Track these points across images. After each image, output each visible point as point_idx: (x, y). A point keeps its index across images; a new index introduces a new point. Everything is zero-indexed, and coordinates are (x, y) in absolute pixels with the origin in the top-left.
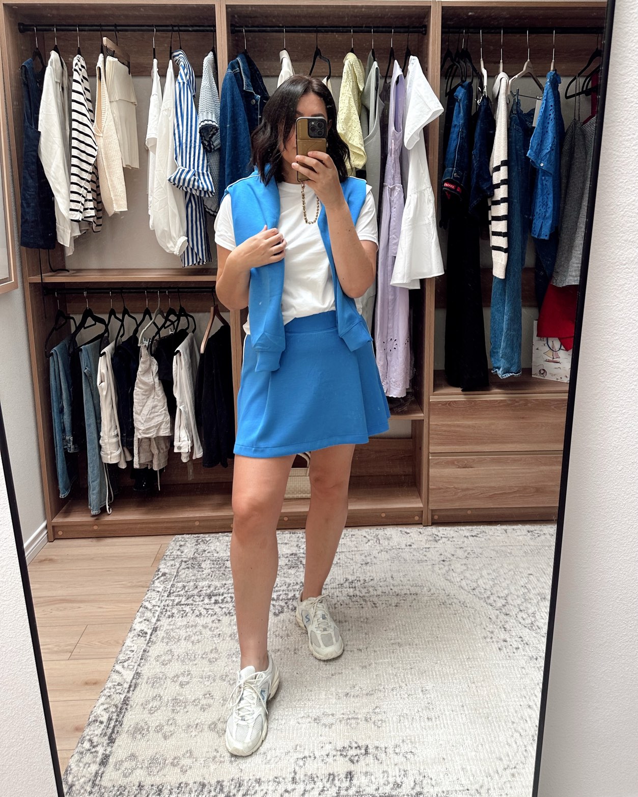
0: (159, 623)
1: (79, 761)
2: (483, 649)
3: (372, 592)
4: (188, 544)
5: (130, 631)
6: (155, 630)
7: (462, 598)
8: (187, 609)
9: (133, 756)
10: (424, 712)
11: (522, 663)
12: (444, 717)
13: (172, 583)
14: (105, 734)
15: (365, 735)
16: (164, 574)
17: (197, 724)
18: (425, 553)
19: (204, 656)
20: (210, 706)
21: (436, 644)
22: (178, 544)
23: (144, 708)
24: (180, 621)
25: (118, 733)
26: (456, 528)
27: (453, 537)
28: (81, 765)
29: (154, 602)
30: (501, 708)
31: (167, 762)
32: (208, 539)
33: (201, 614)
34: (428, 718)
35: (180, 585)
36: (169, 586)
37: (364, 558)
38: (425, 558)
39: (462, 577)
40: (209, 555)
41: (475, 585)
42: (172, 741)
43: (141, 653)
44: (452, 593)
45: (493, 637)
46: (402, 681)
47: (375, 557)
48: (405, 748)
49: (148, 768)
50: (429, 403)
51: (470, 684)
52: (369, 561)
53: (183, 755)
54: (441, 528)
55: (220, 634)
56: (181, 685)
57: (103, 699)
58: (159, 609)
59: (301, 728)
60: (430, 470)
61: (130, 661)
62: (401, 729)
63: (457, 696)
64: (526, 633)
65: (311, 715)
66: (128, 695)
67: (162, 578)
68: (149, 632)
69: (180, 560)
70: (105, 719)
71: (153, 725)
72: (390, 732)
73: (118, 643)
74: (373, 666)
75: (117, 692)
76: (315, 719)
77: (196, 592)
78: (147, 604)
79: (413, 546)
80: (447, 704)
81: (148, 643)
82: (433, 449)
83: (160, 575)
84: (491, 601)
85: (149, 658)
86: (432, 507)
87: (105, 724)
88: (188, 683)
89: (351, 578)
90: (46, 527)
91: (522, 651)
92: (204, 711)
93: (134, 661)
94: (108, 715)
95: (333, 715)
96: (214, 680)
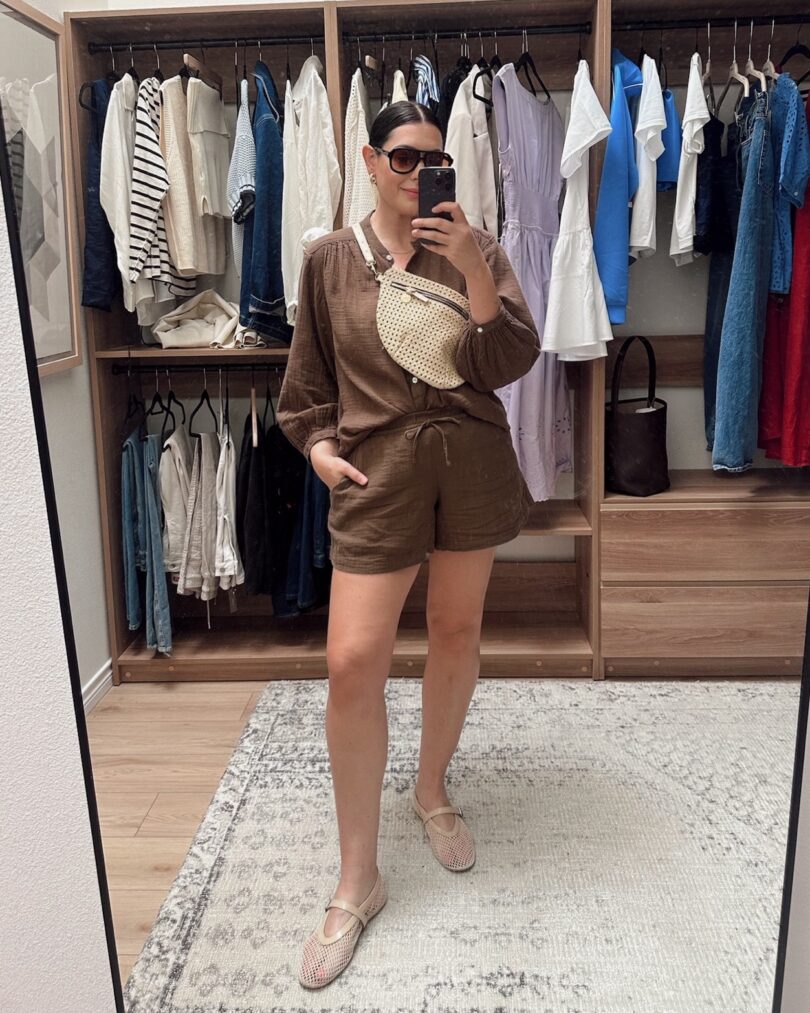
0: (248, 794)
1: (145, 970)
2: (680, 848)
3: (527, 765)
4: (286, 693)
5: (212, 803)
6: (243, 802)
7: (649, 777)
8: (285, 777)
9: (213, 968)
10: (601, 930)
11: (737, 869)
12: (628, 939)
13: (265, 742)
14: (179, 937)
15: (518, 959)
16: (255, 731)
17: (296, 931)
18: (598, 717)
19: (306, 840)
20: (312, 906)
21: (614, 838)
22: (273, 692)
23: (228, 905)
24: (275, 793)
25: (194, 935)
26: (638, 684)
27: (634, 696)
28: (147, 976)
29: (242, 767)
30: (709, 932)
31: (257, 979)
32: (311, 687)
33: (301, 785)
34: (606, 940)
35: (275, 745)
36: (261, 747)
37: (515, 719)
38: (598, 723)
39: (649, 750)
40: (312, 706)
41: (667, 760)
42: (262, 953)
43: (225, 833)
44: (636, 769)
45: (694, 832)
46: (569, 886)
47: (529, 719)
48: (574, 979)
49: (231, 985)
50: (599, 513)
51: (663, 895)
52: (521, 723)
53: (278, 971)
54: (617, 684)
55: (327, 812)
56: (276, 877)
57: (175, 891)
58: (248, 776)
59: (433, 944)
60: (604, 605)
61: (210, 842)
62: (569, 953)
63: (646, 912)
64: (739, 828)
65: (446, 926)
66: (208, 887)
67: (253, 736)
68: (236, 805)
69: (275, 713)
70: (178, 916)
71: (239, 928)
72: (554, 956)
73: (197, 818)
74: (529, 864)
75: (195, 881)
76: (452, 933)
77: (295, 756)
78: (232, 769)
79: (580, 707)
80: (632, 922)
81: (234, 820)
82: (606, 576)
83: (251, 732)
84: (690, 782)
85: (235, 840)
86: (605, 654)
87: (178, 923)
88: (285, 874)
89: (499, 746)
90: (111, 667)
91: (735, 853)
92: (305, 913)
93: (216, 841)
94: (182, 911)
95: (475, 927)
96: (319, 873)
